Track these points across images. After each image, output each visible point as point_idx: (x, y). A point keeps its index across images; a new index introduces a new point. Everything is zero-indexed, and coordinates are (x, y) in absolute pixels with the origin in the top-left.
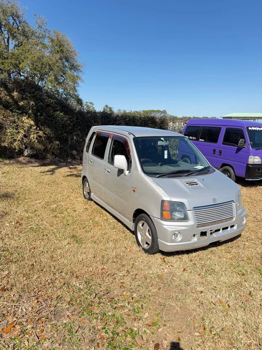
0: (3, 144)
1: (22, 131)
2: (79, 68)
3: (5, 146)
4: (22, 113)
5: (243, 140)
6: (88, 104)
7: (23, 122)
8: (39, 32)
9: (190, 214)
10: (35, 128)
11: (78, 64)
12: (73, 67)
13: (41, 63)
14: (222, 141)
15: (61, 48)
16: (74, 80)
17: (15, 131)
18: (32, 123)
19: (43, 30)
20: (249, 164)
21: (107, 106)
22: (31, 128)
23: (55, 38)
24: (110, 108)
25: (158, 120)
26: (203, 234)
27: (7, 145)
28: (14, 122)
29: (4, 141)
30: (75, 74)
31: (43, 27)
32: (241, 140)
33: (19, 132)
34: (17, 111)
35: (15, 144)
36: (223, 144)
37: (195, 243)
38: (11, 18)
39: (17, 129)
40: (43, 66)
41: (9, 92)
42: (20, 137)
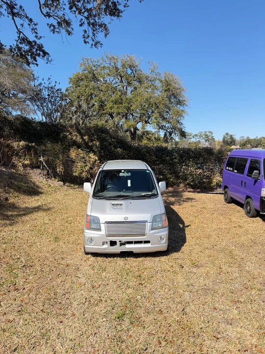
0: (74, 174)
1: (88, 164)
2: (185, 102)
3: (76, 176)
4: (90, 151)
5: (257, 171)
6: (207, 133)
7: (90, 157)
8: (151, 76)
9: (103, 227)
10: (99, 162)
11: (184, 99)
12: (179, 103)
13: (149, 103)
14: (247, 173)
15: (168, 87)
16: (180, 114)
17: (84, 164)
18: (97, 158)
19: (155, 74)
20: (262, 197)
21: (227, 134)
22: (95, 162)
23: (163, 79)
24: (231, 135)
25: (215, 151)
26: (113, 243)
27: (77, 175)
28: (84, 158)
29: (76, 172)
30: (181, 108)
31: (156, 71)
32: (255, 171)
33: (87, 165)
34: (86, 150)
35: (83, 174)
36: (247, 175)
37: (105, 249)
38: (129, 69)
39: (85, 163)
40: (150, 106)
41: (82, 135)
42: (87, 168)
